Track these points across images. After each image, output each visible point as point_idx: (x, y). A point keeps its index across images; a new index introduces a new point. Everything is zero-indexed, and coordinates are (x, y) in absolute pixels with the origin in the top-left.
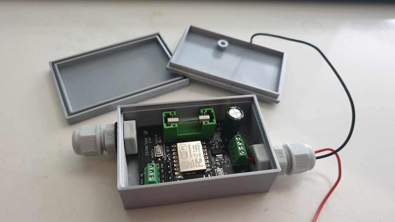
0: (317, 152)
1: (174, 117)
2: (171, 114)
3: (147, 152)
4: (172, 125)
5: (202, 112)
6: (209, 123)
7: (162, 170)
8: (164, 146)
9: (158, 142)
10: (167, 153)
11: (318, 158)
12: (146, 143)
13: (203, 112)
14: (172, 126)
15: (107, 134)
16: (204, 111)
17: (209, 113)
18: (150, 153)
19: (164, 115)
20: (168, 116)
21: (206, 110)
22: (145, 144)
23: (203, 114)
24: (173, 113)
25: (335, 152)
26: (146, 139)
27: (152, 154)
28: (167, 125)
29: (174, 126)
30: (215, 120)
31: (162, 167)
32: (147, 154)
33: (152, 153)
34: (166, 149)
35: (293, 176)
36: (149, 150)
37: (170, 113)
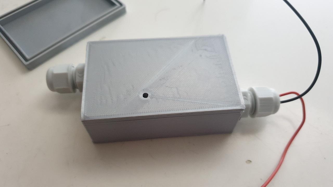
0: (282, 95)
25: (300, 97)
35: (257, 119)
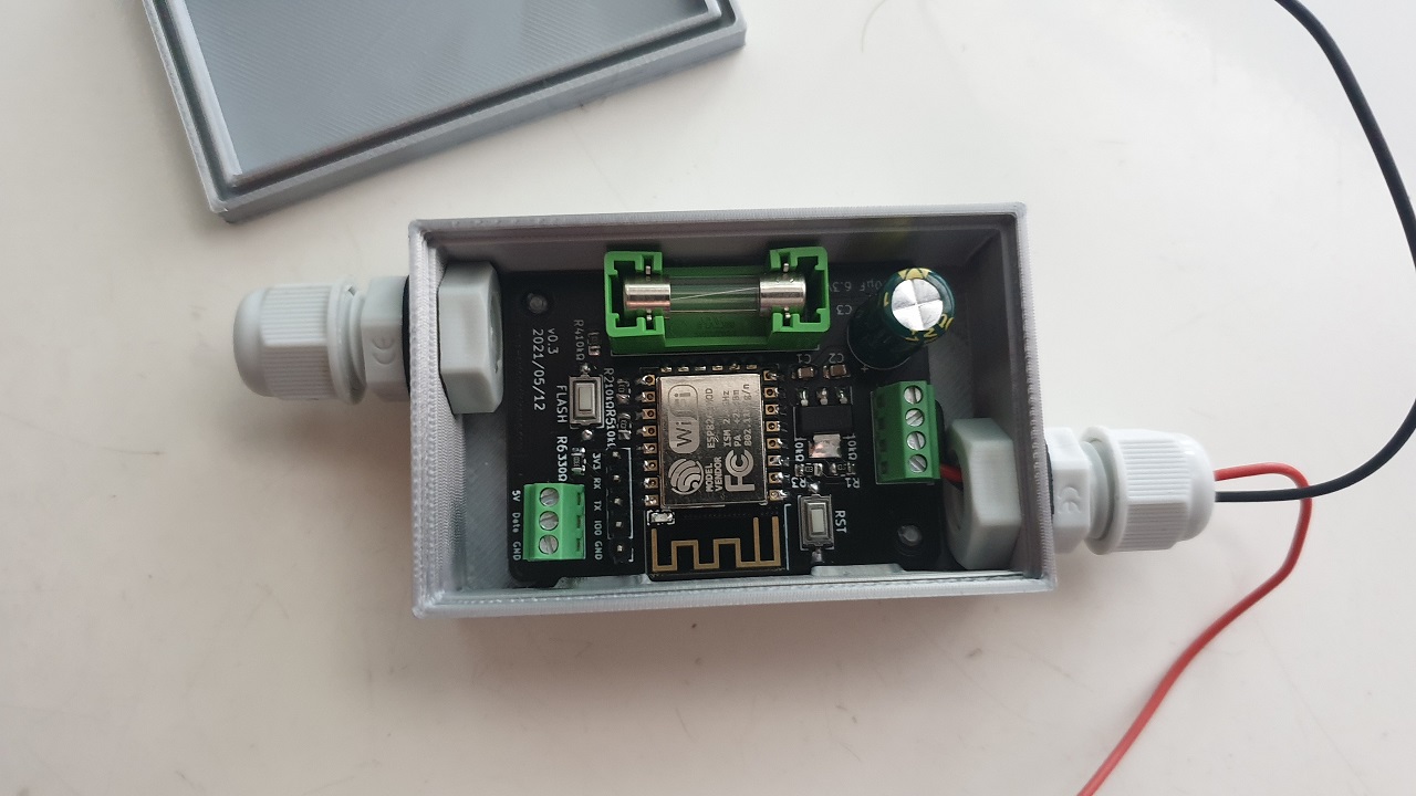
0: (1222, 476)
1: (655, 277)
2: (640, 266)
3: (539, 395)
4: (641, 321)
5: (775, 263)
6: (799, 326)
7: (596, 480)
8: (607, 376)
9: (585, 352)
10: (620, 408)
11: (1224, 497)
12: (537, 353)
13: (782, 266)
14: (640, 329)
15: (373, 341)
16: (785, 259)
17: (805, 270)
18: (551, 402)
19: (610, 270)
20: (627, 272)
21: (796, 255)
22: (535, 356)
23: (777, 274)
24: (648, 262)
26: (538, 336)
27: (561, 407)
28: (619, 324)
29: (650, 326)
30: (824, 312)
31: (597, 465)
32: (540, 403)
33: (562, 402)
34: (616, 388)
36: (550, 388)
37: (638, 260)
